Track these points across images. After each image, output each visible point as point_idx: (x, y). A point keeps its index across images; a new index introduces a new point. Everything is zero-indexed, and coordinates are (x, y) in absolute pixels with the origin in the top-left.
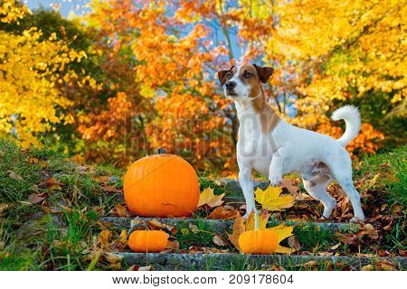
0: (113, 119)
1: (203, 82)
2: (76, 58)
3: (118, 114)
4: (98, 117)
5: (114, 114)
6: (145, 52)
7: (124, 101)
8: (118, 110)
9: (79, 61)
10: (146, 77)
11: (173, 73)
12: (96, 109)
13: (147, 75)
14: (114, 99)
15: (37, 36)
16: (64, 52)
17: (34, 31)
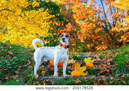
0: (67, 31)
1: (94, 18)
2: (52, 17)
3: (69, 29)
4: (63, 31)
5: (68, 29)
6: (76, 10)
7: (70, 25)
8: (69, 28)
9: (53, 18)
10: (76, 17)
11: (84, 16)
12: (63, 28)
13: (77, 17)
14: (67, 25)
15: (43, 10)
16: (48, 16)
17: (42, 9)
